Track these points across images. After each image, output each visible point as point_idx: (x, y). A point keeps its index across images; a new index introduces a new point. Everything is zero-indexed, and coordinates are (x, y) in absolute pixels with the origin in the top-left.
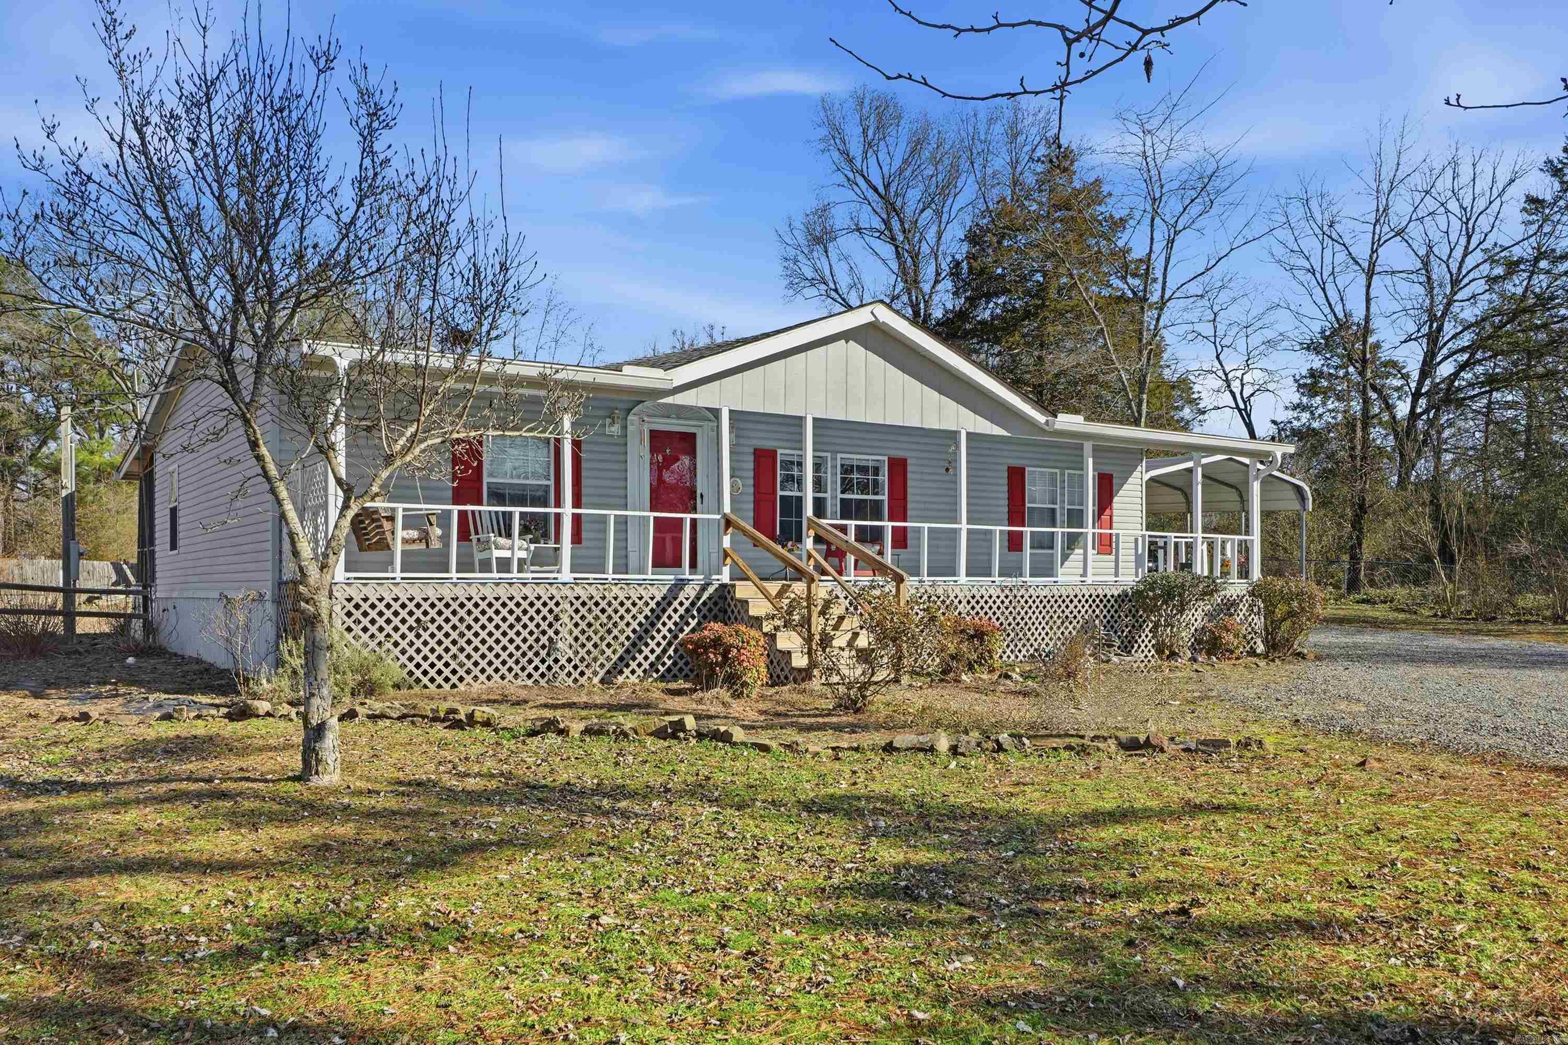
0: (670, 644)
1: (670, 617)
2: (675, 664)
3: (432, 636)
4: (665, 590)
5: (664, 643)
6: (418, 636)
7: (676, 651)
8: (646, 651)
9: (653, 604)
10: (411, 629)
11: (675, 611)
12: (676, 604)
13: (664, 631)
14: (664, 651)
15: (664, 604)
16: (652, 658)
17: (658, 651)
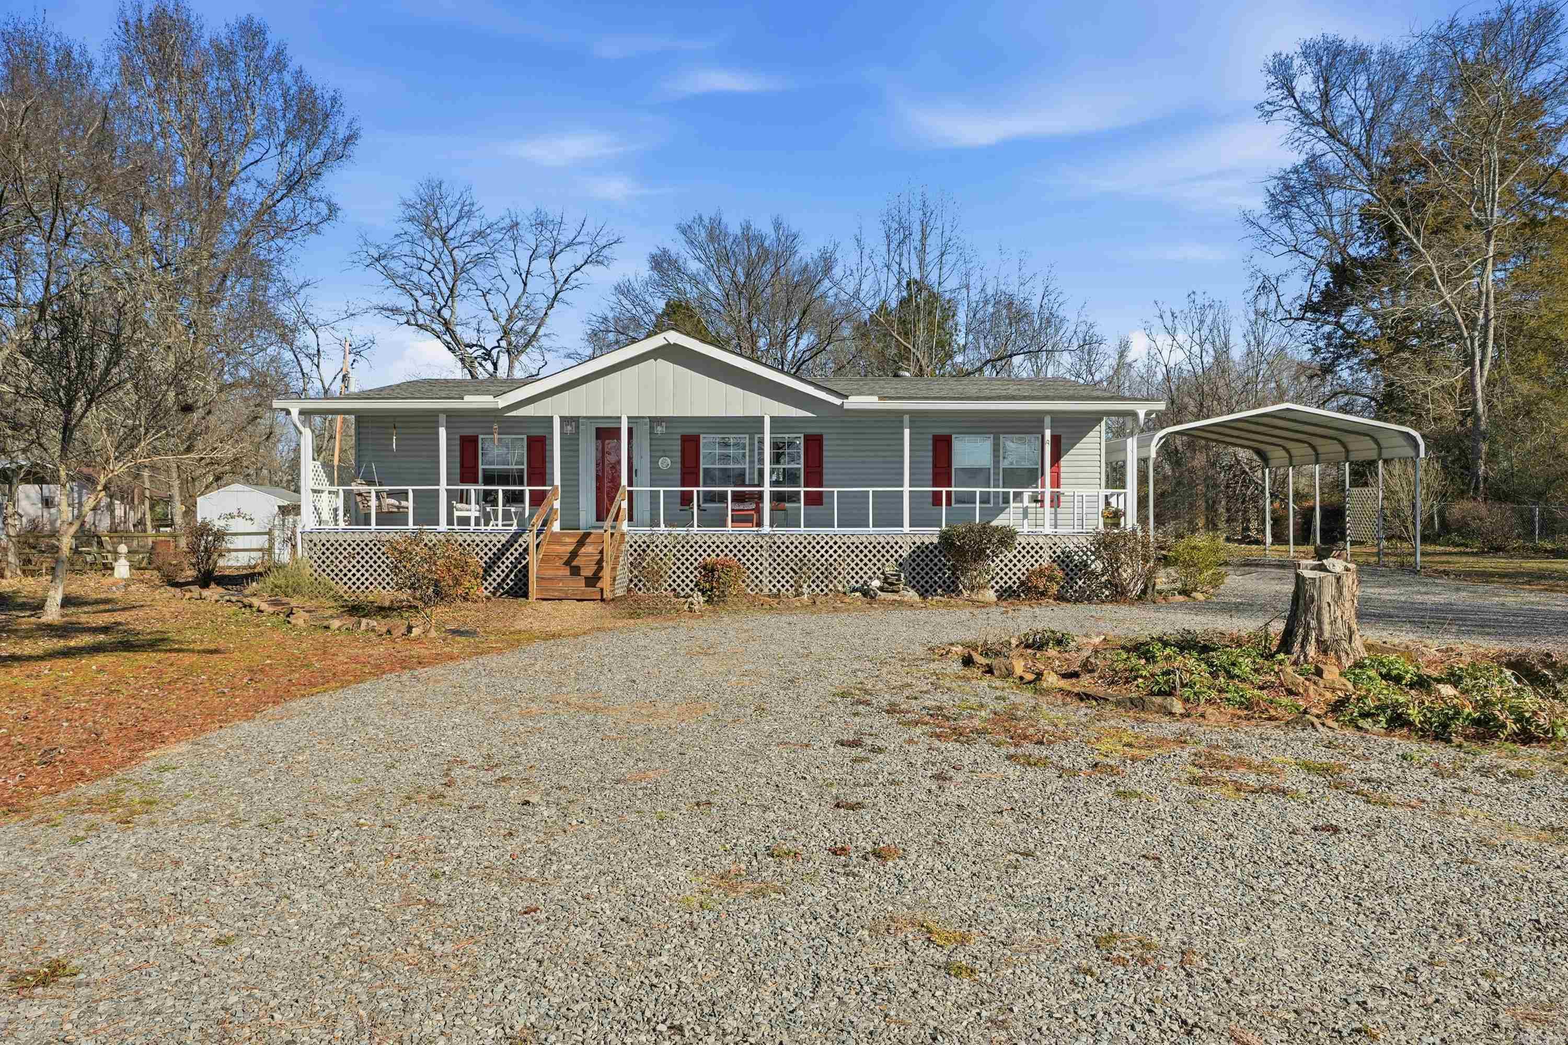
0: (511, 571)
1: (512, 554)
2: (516, 584)
3: (358, 562)
4: (508, 537)
5: (507, 571)
6: (349, 562)
7: (516, 576)
8: (494, 575)
9: (499, 545)
10: (345, 558)
11: (516, 550)
12: (516, 545)
13: (507, 563)
14: (507, 576)
15: (508, 546)
16: (499, 580)
17: (503, 575)
